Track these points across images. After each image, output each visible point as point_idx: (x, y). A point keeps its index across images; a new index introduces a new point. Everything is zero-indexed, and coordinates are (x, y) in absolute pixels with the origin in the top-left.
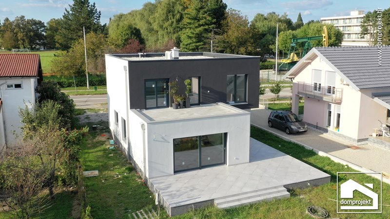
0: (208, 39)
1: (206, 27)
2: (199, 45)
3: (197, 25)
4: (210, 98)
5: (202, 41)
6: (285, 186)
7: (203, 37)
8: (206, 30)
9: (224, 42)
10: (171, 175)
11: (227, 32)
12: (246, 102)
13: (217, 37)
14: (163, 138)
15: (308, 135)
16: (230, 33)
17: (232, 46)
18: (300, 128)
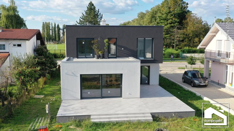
0: (173, 32)
1: (173, 25)
2: (167, 37)
3: (166, 24)
4: (124, 53)
5: (169, 34)
6: (151, 114)
7: (170, 31)
8: (172, 27)
9: (184, 34)
10: (79, 100)
11: (186, 28)
12: (153, 58)
13: (179, 31)
14: (73, 73)
15: (208, 88)
16: (188, 28)
17: (189, 37)
18: (201, 82)
